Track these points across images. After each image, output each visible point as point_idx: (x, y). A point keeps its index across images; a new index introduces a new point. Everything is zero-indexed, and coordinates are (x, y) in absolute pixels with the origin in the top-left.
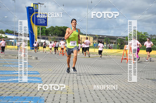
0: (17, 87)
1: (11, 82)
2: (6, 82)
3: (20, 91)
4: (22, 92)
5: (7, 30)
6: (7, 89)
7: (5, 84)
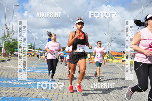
0: (43, 75)
1: (41, 72)
2: (38, 72)
3: (44, 77)
4: (45, 77)
5: (39, 49)
6: (39, 76)
7: (38, 73)
